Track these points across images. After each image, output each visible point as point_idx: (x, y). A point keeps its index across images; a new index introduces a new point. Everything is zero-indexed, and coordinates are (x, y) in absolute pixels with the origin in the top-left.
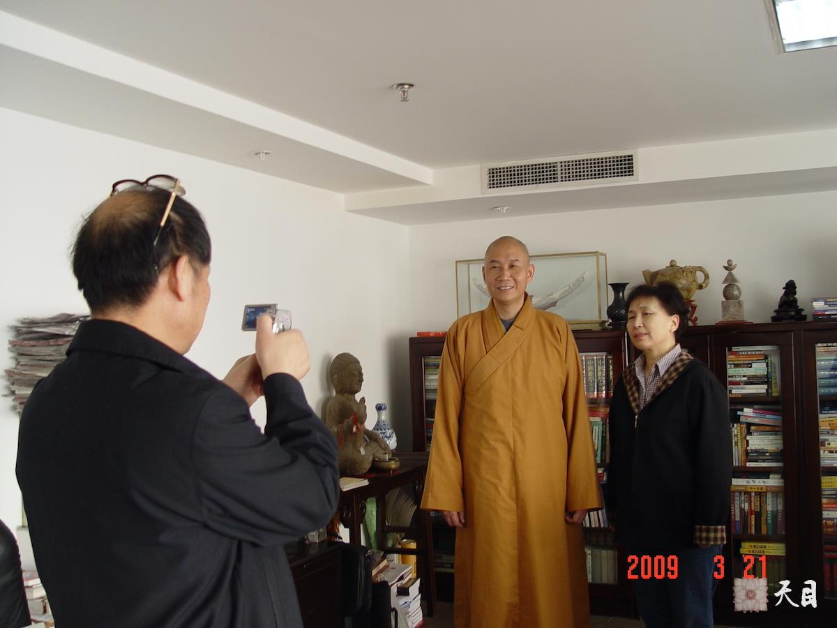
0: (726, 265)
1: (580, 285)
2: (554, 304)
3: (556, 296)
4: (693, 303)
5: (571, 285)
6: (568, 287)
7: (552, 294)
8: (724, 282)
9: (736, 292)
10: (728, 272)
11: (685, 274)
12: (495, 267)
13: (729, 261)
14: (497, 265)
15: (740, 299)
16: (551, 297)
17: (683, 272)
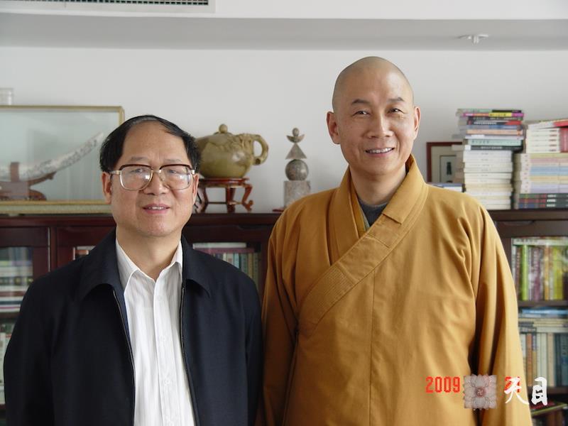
0: (292, 135)
1: (90, 150)
2: (50, 176)
3: (55, 164)
4: (246, 182)
5: (78, 151)
6: (73, 153)
7: (49, 162)
8: (288, 157)
9: (303, 171)
10: (292, 144)
11: (243, 145)
12: (362, 113)
13: (295, 131)
14: (365, 109)
15: (307, 179)
16: (48, 166)
17: (241, 141)
